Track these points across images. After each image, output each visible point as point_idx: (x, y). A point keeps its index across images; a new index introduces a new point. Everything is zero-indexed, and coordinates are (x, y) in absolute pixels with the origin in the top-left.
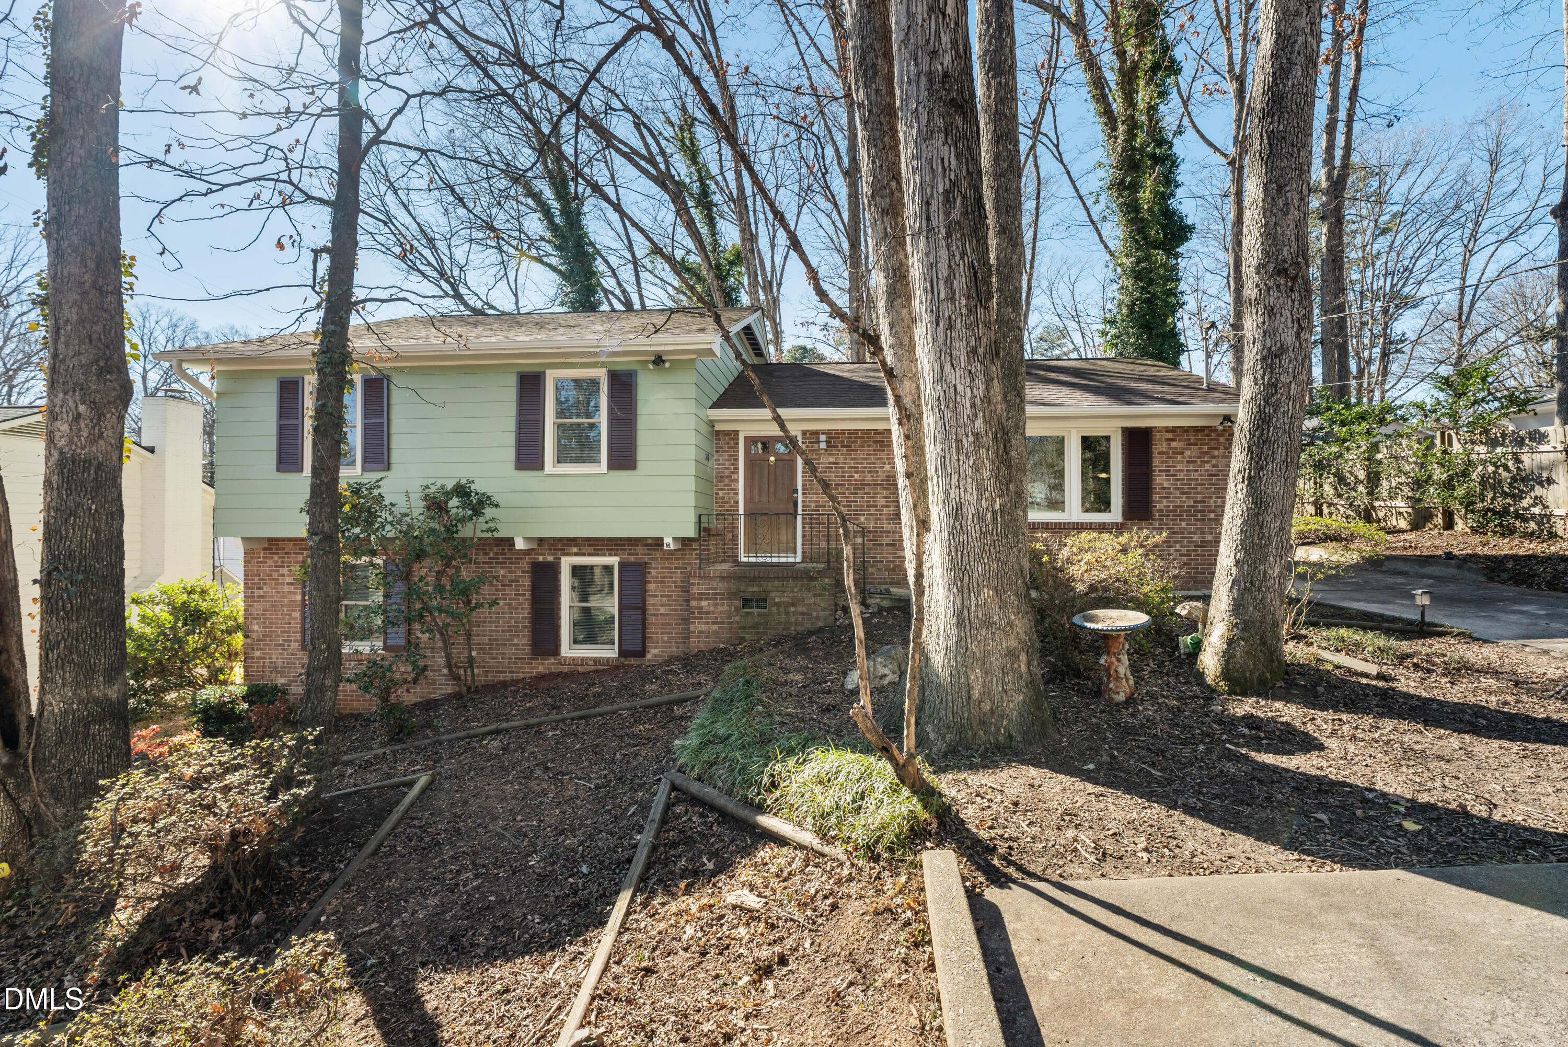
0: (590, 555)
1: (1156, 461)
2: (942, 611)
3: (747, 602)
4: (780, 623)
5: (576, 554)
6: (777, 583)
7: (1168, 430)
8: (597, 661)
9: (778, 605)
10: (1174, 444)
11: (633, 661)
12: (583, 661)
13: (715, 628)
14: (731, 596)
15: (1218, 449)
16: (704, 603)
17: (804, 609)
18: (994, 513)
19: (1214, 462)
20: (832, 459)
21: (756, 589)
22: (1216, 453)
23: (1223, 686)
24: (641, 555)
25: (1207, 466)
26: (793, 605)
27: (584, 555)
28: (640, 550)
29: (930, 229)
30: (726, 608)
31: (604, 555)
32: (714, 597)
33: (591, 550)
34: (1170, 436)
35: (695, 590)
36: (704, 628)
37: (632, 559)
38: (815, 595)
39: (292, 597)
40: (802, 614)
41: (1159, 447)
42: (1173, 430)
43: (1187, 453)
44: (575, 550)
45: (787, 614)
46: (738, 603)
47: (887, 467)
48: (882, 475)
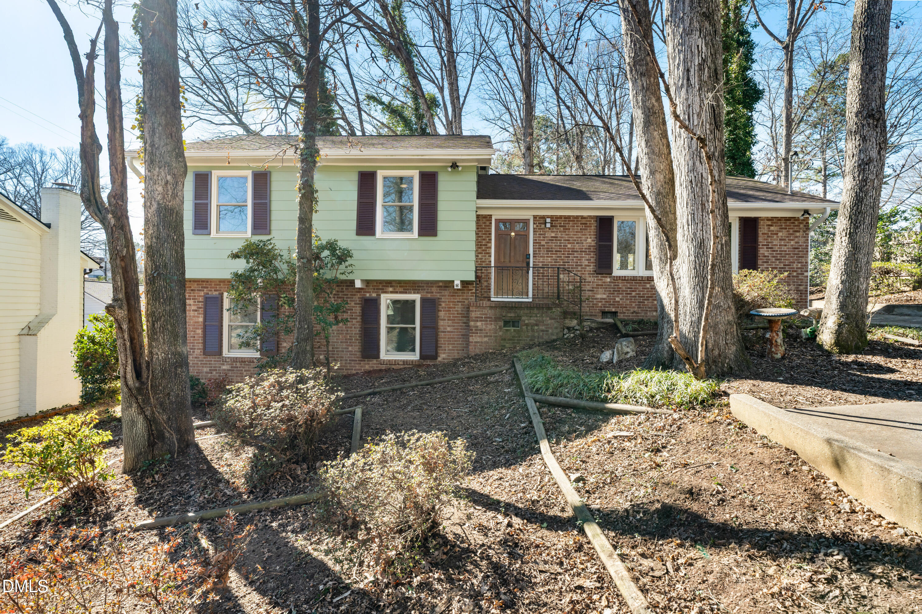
0: (401, 293)
1: (760, 239)
2: (688, 301)
3: (506, 323)
4: (528, 337)
5: (392, 292)
6: (526, 311)
7: (768, 219)
8: (405, 362)
9: (527, 325)
10: (772, 228)
11: (429, 362)
12: (396, 362)
13: (486, 339)
14: (497, 319)
15: (799, 232)
16: (479, 324)
17: (543, 328)
18: (722, 245)
19: (796, 240)
20: (553, 235)
21: (512, 315)
22: (798, 234)
23: (836, 350)
24: (435, 293)
25: (792, 243)
26: (537, 325)
27: (397, 293)
28: (434, 289)
29: (689, 85)
30: (493, 326)
31: (410, 293)
32: (485, 320)
33: (401, 289)
34: (770, 223)
35: (473, 315)
36: (479, 340)
37: (429, 296)
38: (551, 319)
39: (196, 319)
40: (543, 331)
41: (763, 230)
42: (771, 219)
43: (780, 234)
44: (391, 289)
45: (533, 330)
46: (502, 323)
47: (589, 240)
48: (585, 245)
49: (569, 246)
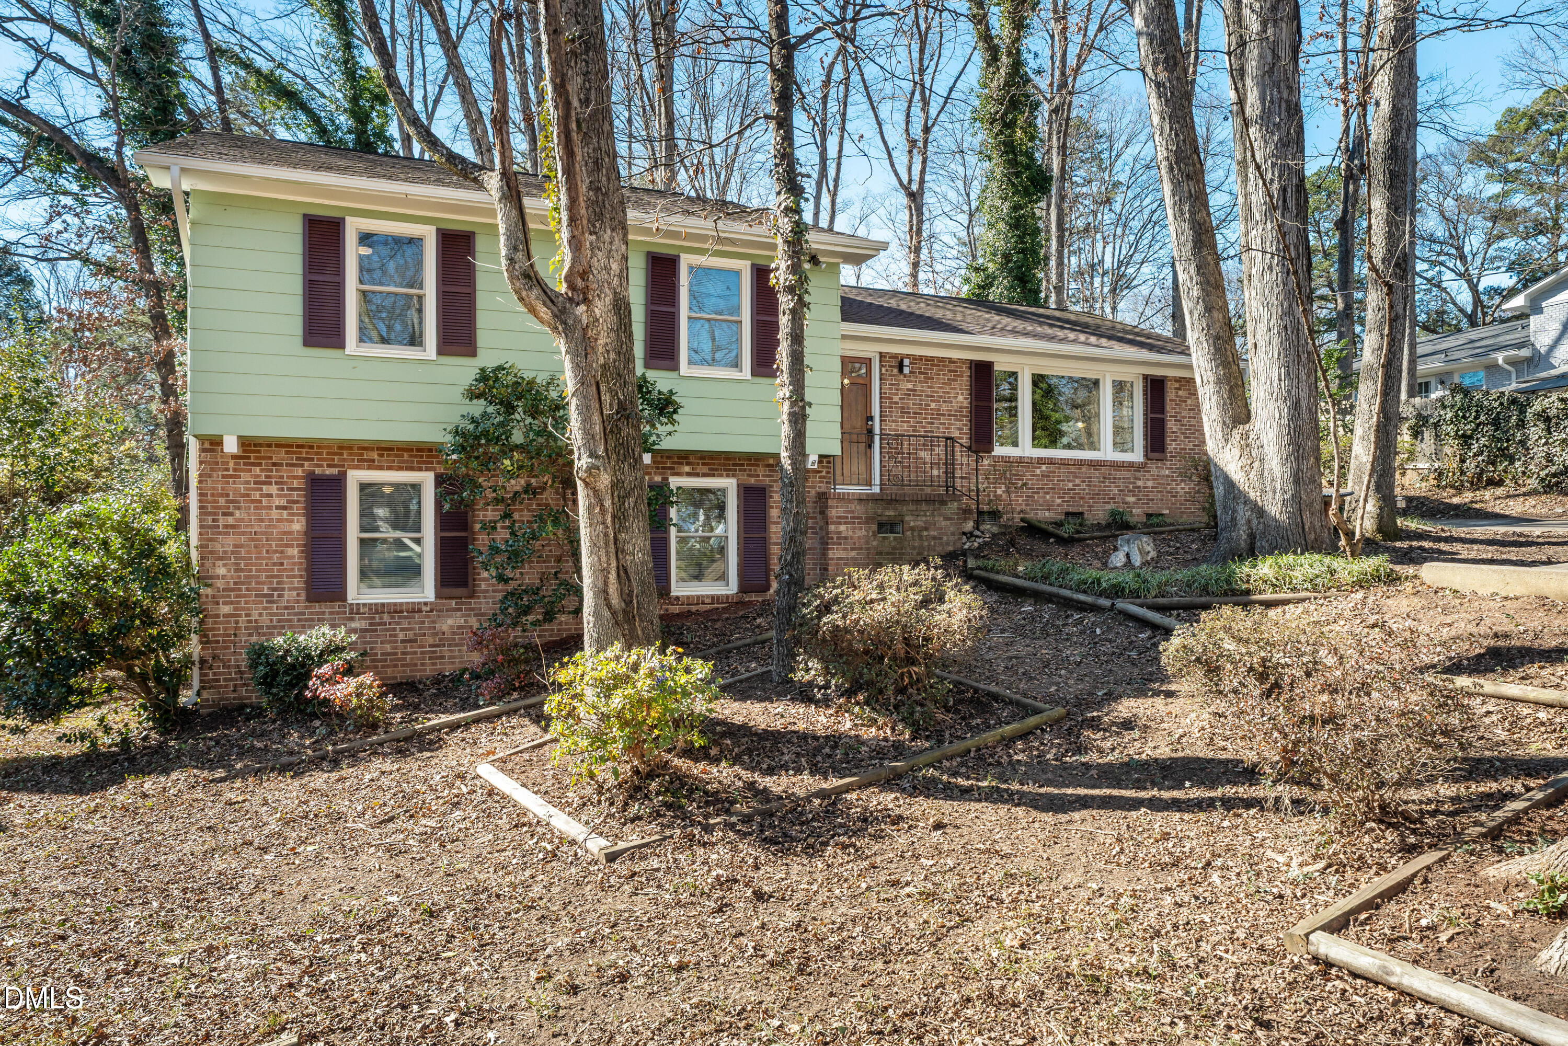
0: (705, 475)
1: (1168, 408)
3: (882, 527)
4: (914, 548)
5: (689, 474)
6: (911, 507)
7: (1176, 379)
8: (715, 599)
9: (912, 529)
10: (1180, 392)
11: (753, 597)
12: (700, 600)
13: (853, 554)
14: (869, 520)
16: (842, 528)
17: (935, 533)
20: (910, 386)
21: (891, 513)
24: (761, 477)
26: (926, 529)
27: (697, 475)
28: (761, 470)
30: (864, 532)
31: (721, 476)
32: (850, 521)
33: (705, 470)
34: (1177, 385)
35: (833, 513)
36: (842, 554)
37: (752, 481)
38: (946, 519)
40: (934, 538)
41: (1168, 395)
42: (1179, 380)
44: (687, 469)
45: (921, 538)
46: (875, 527)
47: (960, 398)
48: (956, 406)
49: (933, 405)
